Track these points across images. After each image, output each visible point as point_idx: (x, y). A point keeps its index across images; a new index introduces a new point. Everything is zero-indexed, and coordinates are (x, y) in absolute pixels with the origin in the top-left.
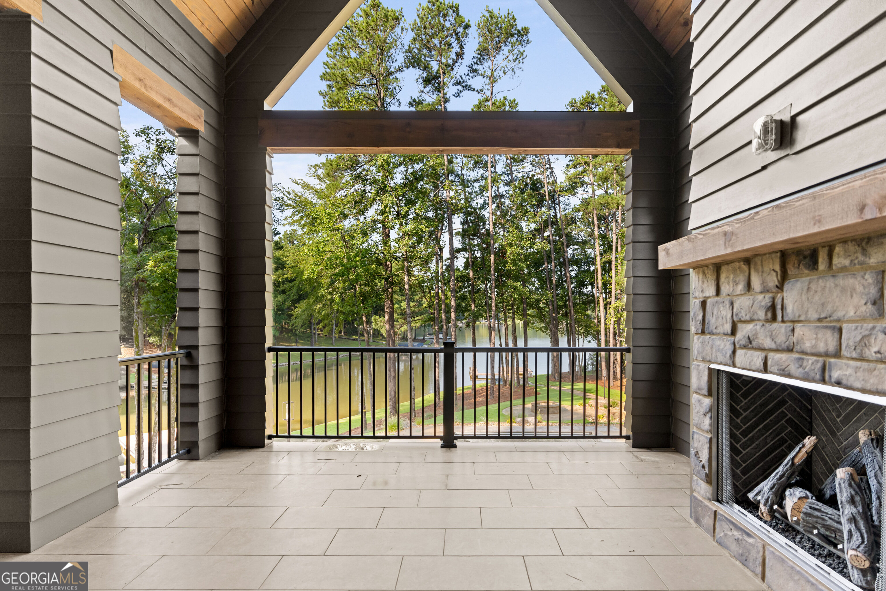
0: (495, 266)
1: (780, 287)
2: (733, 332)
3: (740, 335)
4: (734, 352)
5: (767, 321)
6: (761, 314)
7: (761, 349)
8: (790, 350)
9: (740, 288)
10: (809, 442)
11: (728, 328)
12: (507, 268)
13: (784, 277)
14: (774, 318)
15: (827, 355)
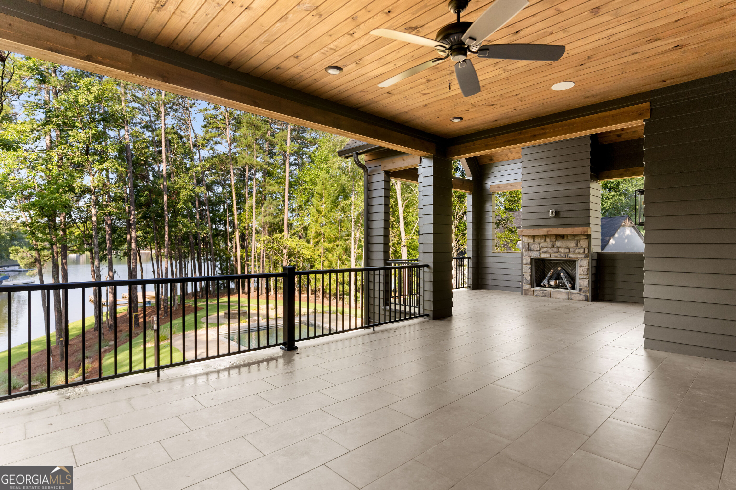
0: (168, 203)
1: (556, 241)
2: (540, 250)
3: (541, 251)
4: (540, 254)
5: (552, 248)
6: (550, 246)
7: (549, 253)
8: (558, 253)
9: (543, 241)
10: (552, 271)
11: (538, 249)
12: (179, 206)
13: (556, 240)
14: (553, 247)
15: (567, 253)
